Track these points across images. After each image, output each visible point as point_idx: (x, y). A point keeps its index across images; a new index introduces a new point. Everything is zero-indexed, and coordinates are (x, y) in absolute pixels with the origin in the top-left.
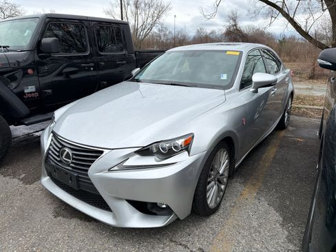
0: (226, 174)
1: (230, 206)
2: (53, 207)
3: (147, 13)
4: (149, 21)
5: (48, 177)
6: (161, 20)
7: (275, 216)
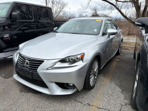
0: (97, 72)
1: (99, 86)
2: (19, 88)
3: (58, 6)
4: (58, 10)
5: (17, 75)
6: (64, 10)
7: (118, 89)
